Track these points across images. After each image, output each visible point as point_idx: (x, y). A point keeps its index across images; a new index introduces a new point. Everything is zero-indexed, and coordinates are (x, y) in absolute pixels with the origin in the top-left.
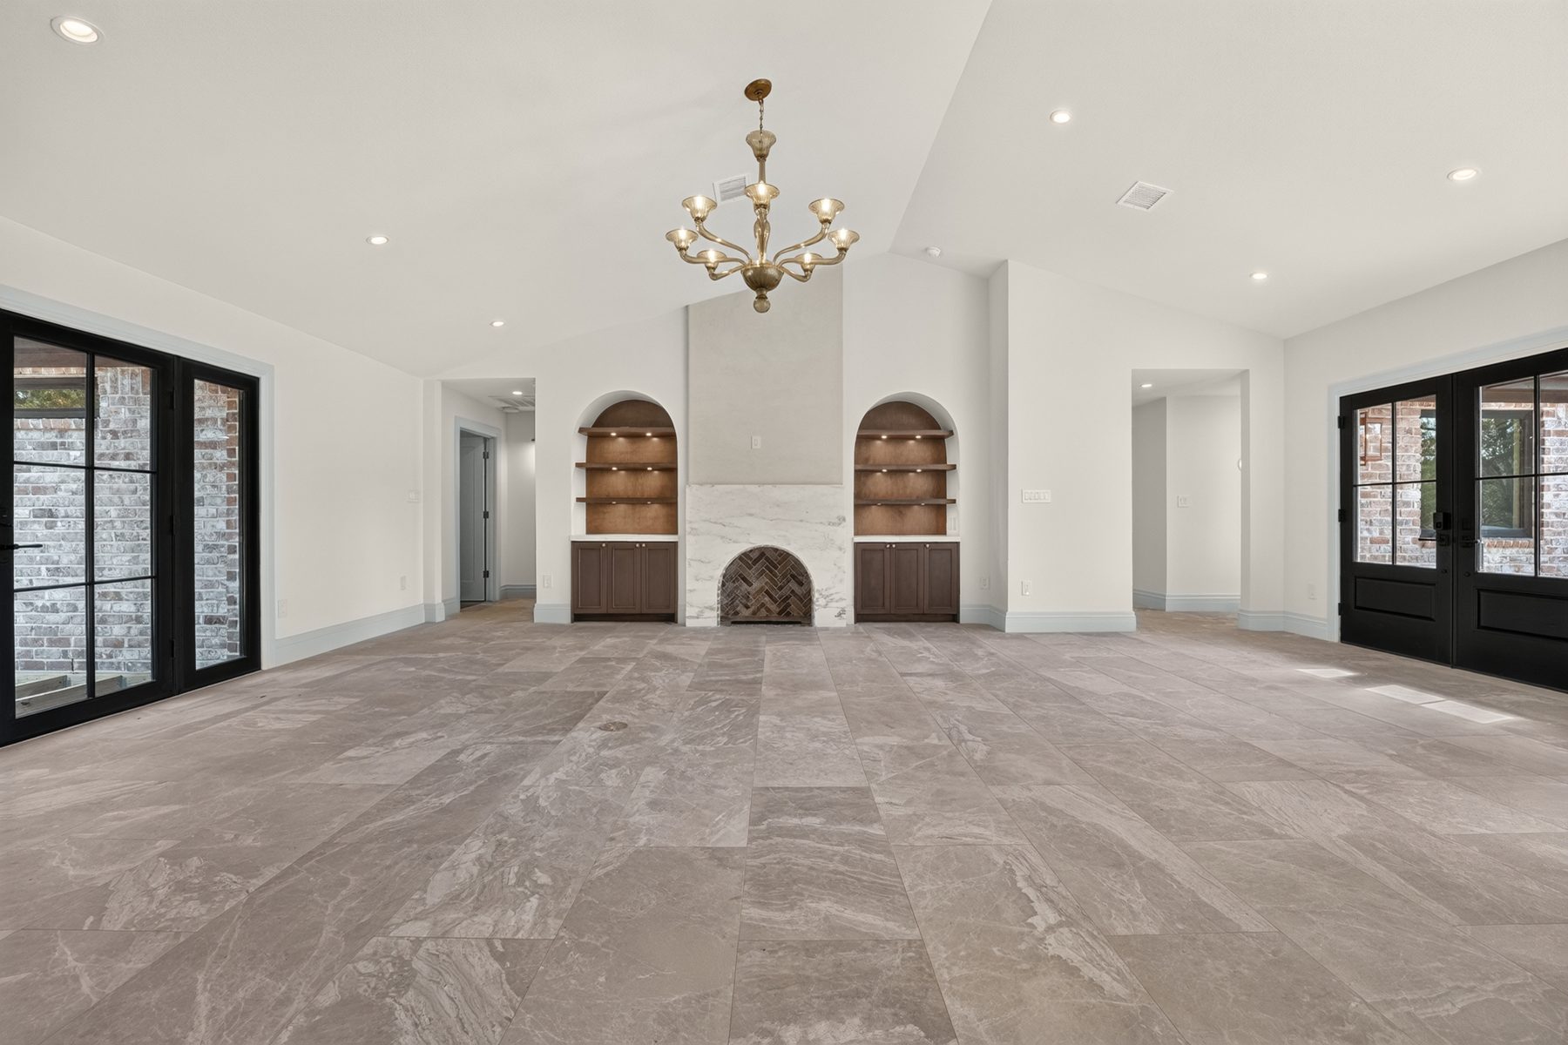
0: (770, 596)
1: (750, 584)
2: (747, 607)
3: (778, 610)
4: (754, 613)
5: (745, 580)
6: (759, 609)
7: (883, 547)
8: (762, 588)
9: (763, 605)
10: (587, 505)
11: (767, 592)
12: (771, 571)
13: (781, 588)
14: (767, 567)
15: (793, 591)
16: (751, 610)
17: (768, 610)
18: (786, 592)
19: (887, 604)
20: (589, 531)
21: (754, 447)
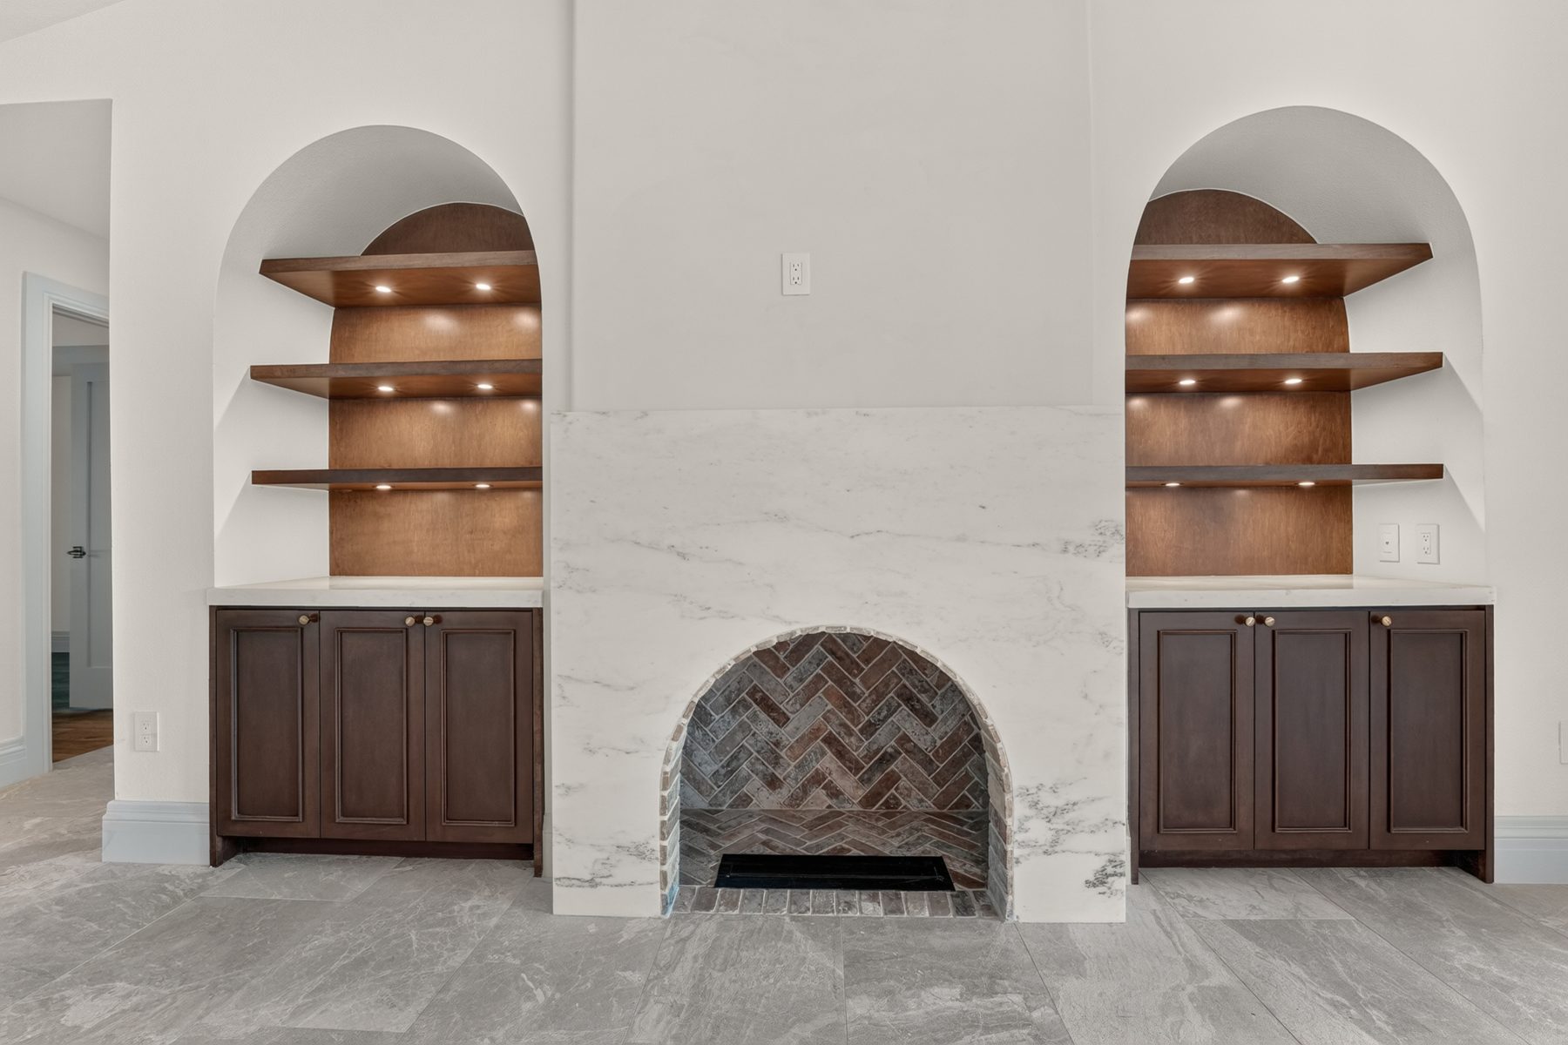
0: (841, 754)
1: (781, 719)
2: (773, 783)
3: (861, 793)
4: (795, 800)
5: (769, 707)
6: (805, 790)
7: (1228, 622)
8: (815, 733)
9: (818, 779)
10: (336, 497)
11: (830, 740)
12: (840, 681)
13: (869, 729)
14: (829, 669)
15: (905, 739)
16: (784, 793)
17: (834, 793)
18: (884, 739)
19: (1244, 813)
20: (339, 568)
21: (788, 290)
